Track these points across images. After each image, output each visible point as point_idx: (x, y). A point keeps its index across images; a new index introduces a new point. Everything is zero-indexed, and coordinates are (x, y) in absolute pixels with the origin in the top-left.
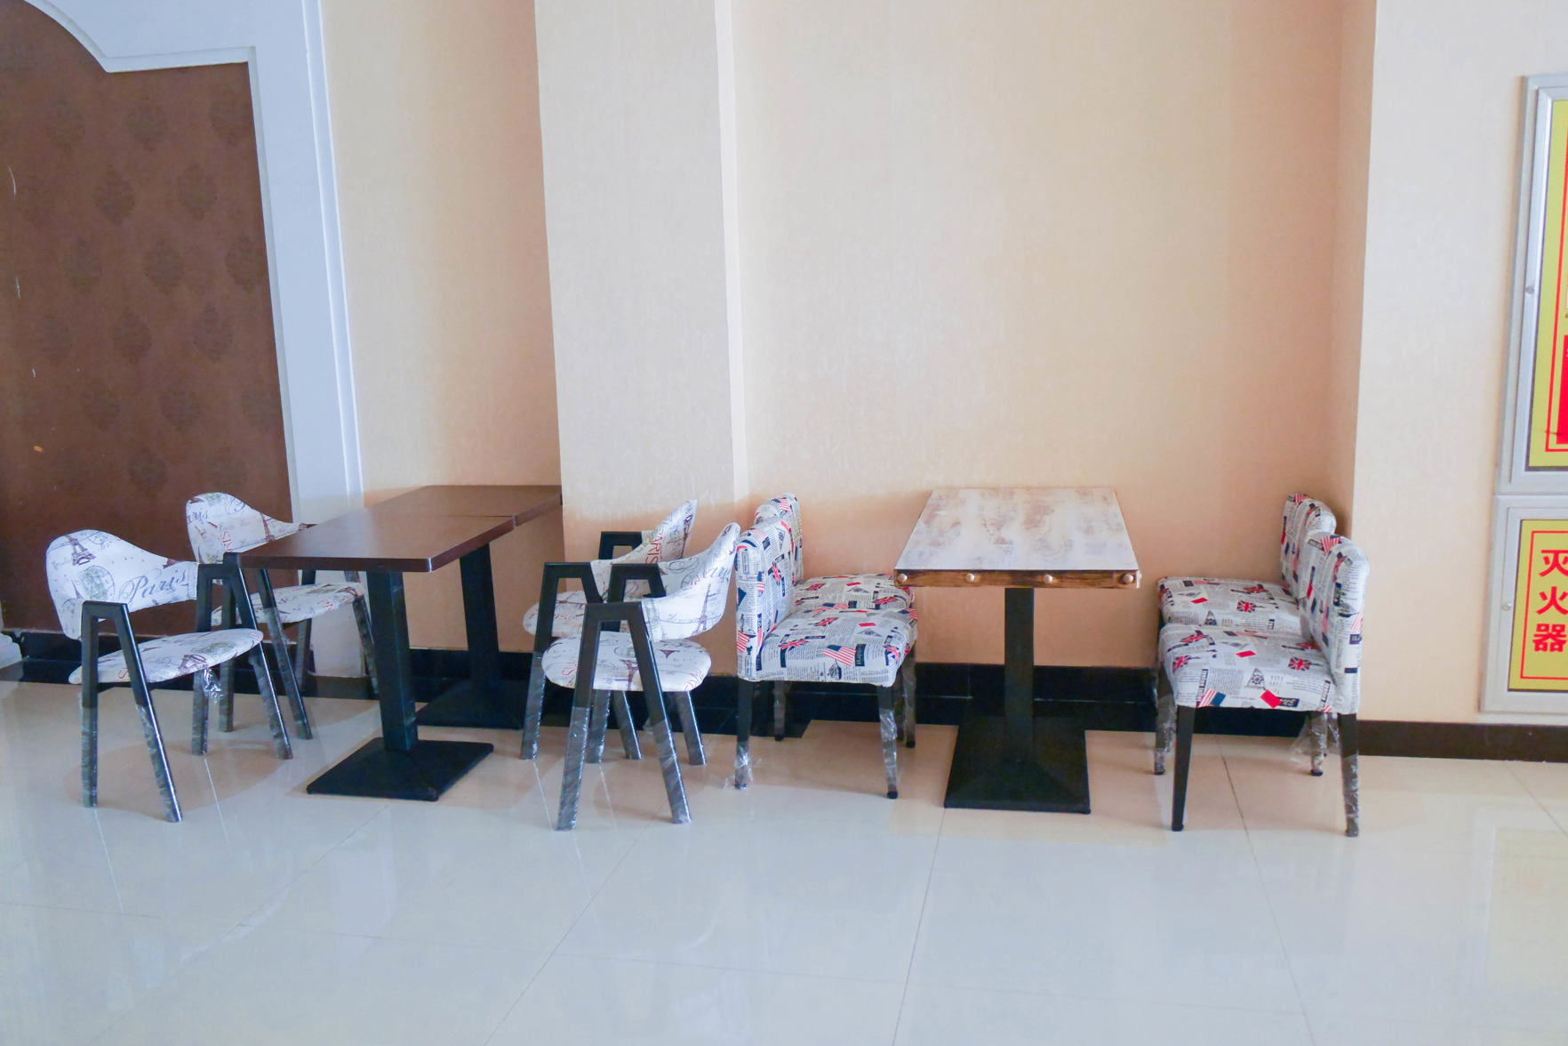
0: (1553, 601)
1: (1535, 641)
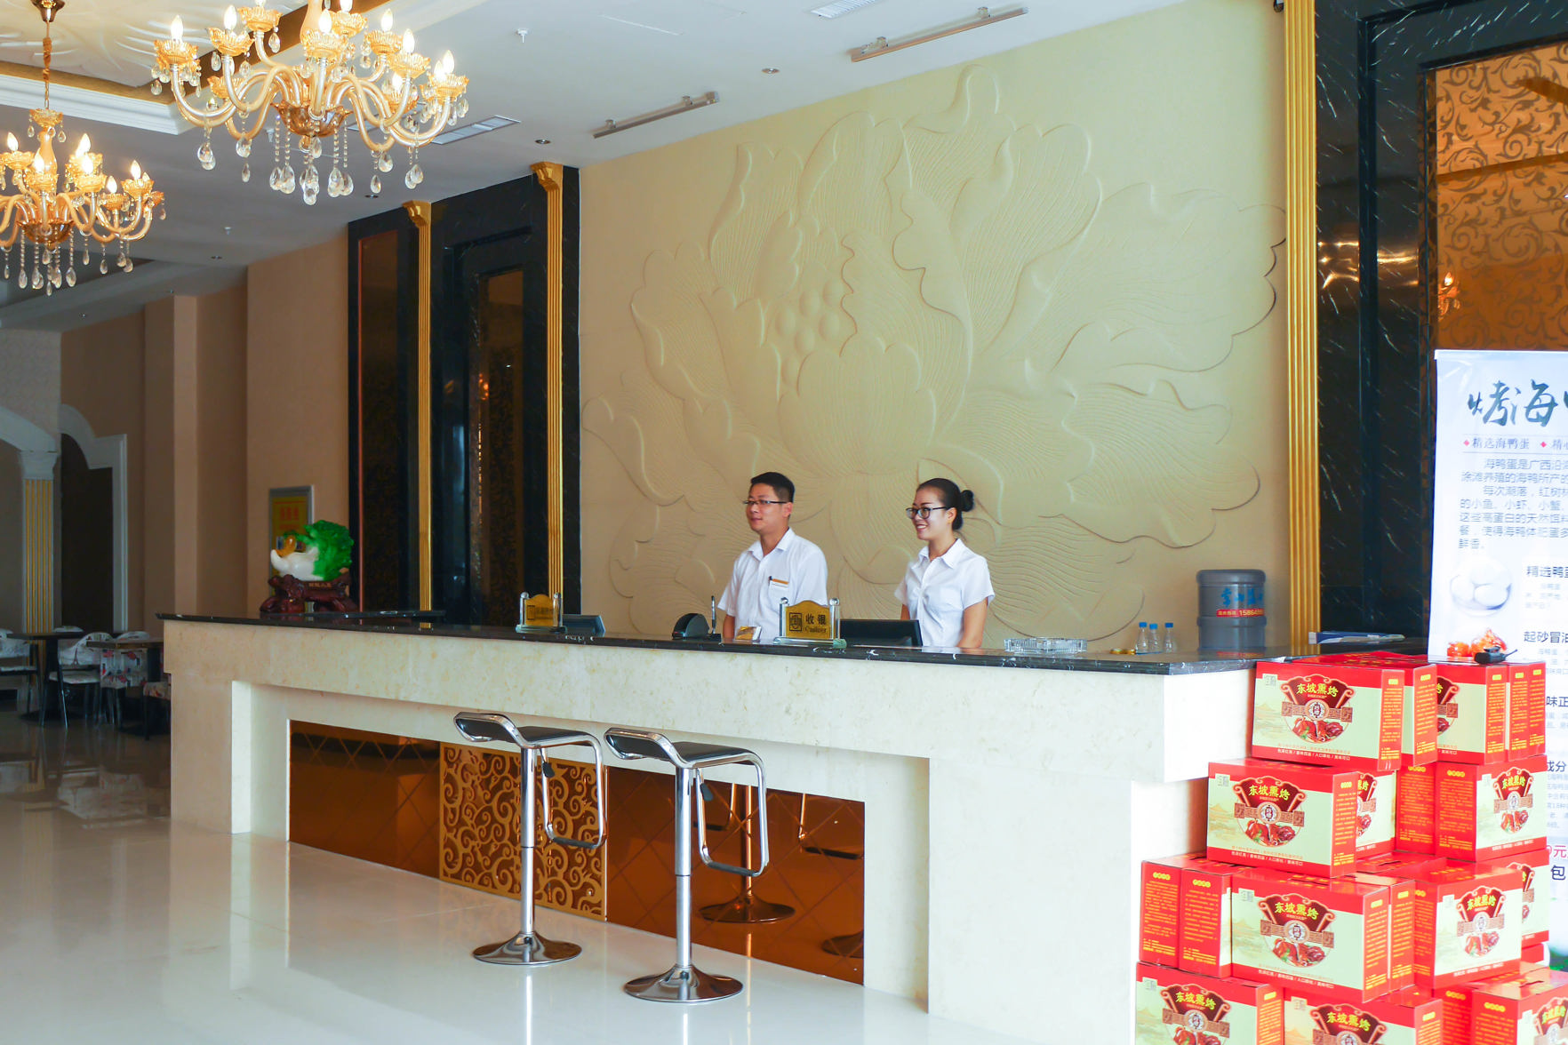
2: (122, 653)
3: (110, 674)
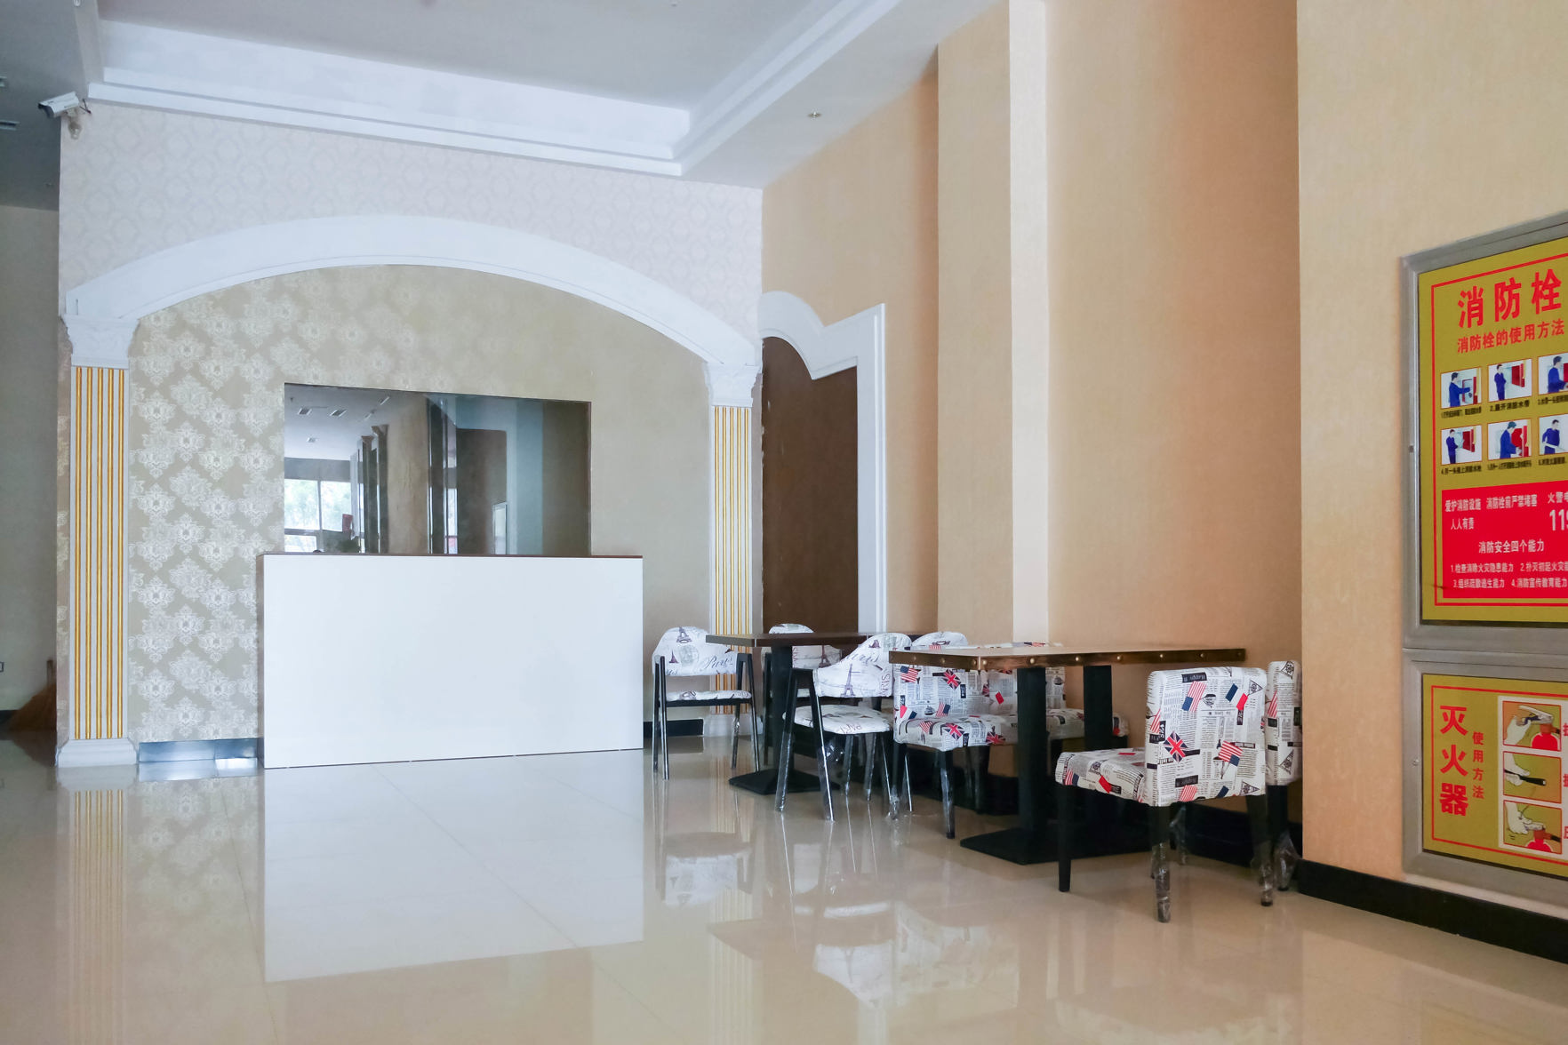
0: (1453, 763)
1: (1441, 801)
2: (934, 675)
3: (913, 715)
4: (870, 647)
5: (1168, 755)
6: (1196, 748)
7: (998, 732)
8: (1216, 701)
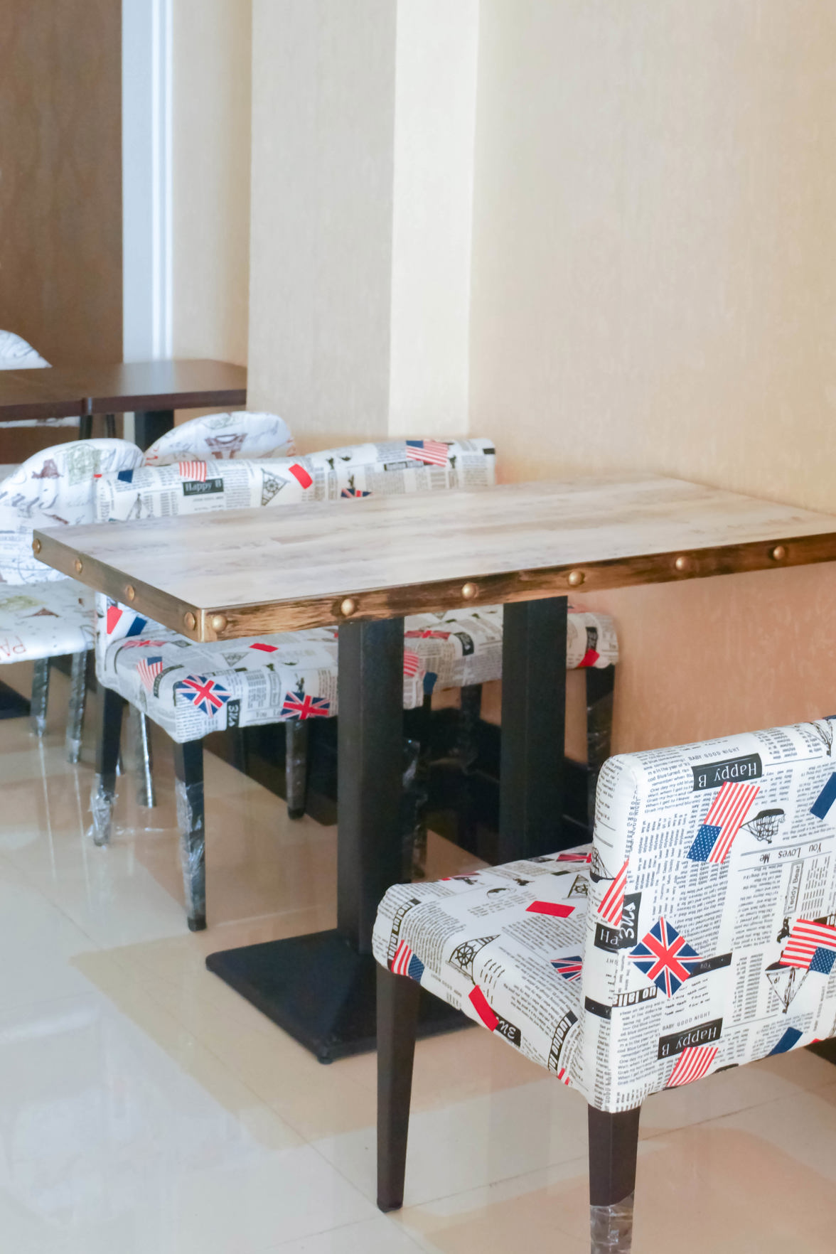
4: (35, 476)
5: (643, 981)
6: (719, 952)
7: (311, 690)
8: (784, 826)
